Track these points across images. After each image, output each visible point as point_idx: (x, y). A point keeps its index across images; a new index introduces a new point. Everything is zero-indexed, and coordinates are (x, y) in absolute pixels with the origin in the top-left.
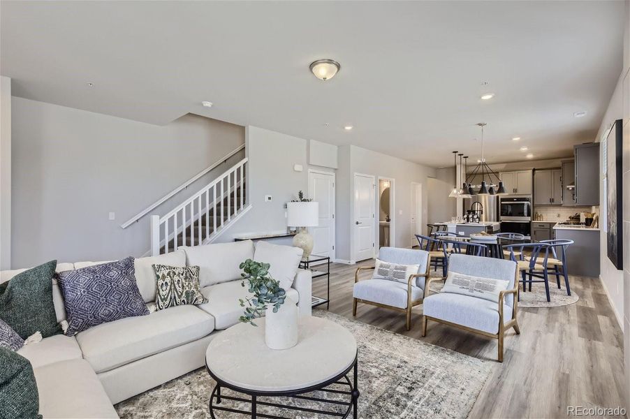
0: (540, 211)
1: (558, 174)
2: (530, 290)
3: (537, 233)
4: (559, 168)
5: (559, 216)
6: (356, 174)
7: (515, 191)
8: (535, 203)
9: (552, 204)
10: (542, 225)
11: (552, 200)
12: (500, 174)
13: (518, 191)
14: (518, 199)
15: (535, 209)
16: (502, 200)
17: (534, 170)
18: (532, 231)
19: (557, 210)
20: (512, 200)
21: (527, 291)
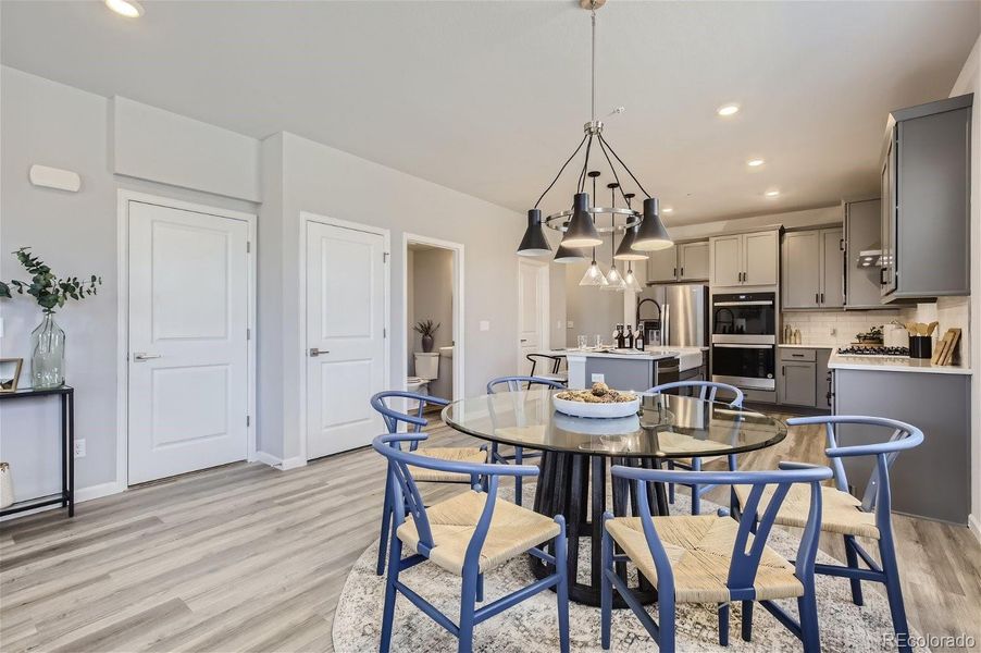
0: (793, 323)
1: (832, 238)
2: (746, 636)
3: (788, 370)
4: (838, 225)
5: (834, 333)
6: (304, 216)
7: (743, 277)
8: (785, 305)
9: (821, 305)
10: (799, 354)
11: (820, 298)
12: (712, 240)
13: (749, 276)
14: (750, 297)
15: (785, 319)
16: (717, 298)
17: (782, 232)
18: (779, 365)
19: (832, 321)
20: (735, 297)
21: (735, 639)
